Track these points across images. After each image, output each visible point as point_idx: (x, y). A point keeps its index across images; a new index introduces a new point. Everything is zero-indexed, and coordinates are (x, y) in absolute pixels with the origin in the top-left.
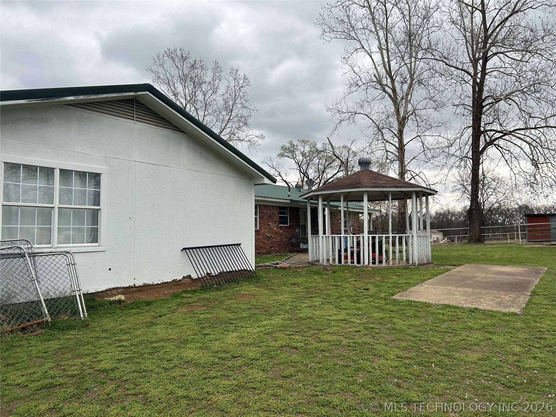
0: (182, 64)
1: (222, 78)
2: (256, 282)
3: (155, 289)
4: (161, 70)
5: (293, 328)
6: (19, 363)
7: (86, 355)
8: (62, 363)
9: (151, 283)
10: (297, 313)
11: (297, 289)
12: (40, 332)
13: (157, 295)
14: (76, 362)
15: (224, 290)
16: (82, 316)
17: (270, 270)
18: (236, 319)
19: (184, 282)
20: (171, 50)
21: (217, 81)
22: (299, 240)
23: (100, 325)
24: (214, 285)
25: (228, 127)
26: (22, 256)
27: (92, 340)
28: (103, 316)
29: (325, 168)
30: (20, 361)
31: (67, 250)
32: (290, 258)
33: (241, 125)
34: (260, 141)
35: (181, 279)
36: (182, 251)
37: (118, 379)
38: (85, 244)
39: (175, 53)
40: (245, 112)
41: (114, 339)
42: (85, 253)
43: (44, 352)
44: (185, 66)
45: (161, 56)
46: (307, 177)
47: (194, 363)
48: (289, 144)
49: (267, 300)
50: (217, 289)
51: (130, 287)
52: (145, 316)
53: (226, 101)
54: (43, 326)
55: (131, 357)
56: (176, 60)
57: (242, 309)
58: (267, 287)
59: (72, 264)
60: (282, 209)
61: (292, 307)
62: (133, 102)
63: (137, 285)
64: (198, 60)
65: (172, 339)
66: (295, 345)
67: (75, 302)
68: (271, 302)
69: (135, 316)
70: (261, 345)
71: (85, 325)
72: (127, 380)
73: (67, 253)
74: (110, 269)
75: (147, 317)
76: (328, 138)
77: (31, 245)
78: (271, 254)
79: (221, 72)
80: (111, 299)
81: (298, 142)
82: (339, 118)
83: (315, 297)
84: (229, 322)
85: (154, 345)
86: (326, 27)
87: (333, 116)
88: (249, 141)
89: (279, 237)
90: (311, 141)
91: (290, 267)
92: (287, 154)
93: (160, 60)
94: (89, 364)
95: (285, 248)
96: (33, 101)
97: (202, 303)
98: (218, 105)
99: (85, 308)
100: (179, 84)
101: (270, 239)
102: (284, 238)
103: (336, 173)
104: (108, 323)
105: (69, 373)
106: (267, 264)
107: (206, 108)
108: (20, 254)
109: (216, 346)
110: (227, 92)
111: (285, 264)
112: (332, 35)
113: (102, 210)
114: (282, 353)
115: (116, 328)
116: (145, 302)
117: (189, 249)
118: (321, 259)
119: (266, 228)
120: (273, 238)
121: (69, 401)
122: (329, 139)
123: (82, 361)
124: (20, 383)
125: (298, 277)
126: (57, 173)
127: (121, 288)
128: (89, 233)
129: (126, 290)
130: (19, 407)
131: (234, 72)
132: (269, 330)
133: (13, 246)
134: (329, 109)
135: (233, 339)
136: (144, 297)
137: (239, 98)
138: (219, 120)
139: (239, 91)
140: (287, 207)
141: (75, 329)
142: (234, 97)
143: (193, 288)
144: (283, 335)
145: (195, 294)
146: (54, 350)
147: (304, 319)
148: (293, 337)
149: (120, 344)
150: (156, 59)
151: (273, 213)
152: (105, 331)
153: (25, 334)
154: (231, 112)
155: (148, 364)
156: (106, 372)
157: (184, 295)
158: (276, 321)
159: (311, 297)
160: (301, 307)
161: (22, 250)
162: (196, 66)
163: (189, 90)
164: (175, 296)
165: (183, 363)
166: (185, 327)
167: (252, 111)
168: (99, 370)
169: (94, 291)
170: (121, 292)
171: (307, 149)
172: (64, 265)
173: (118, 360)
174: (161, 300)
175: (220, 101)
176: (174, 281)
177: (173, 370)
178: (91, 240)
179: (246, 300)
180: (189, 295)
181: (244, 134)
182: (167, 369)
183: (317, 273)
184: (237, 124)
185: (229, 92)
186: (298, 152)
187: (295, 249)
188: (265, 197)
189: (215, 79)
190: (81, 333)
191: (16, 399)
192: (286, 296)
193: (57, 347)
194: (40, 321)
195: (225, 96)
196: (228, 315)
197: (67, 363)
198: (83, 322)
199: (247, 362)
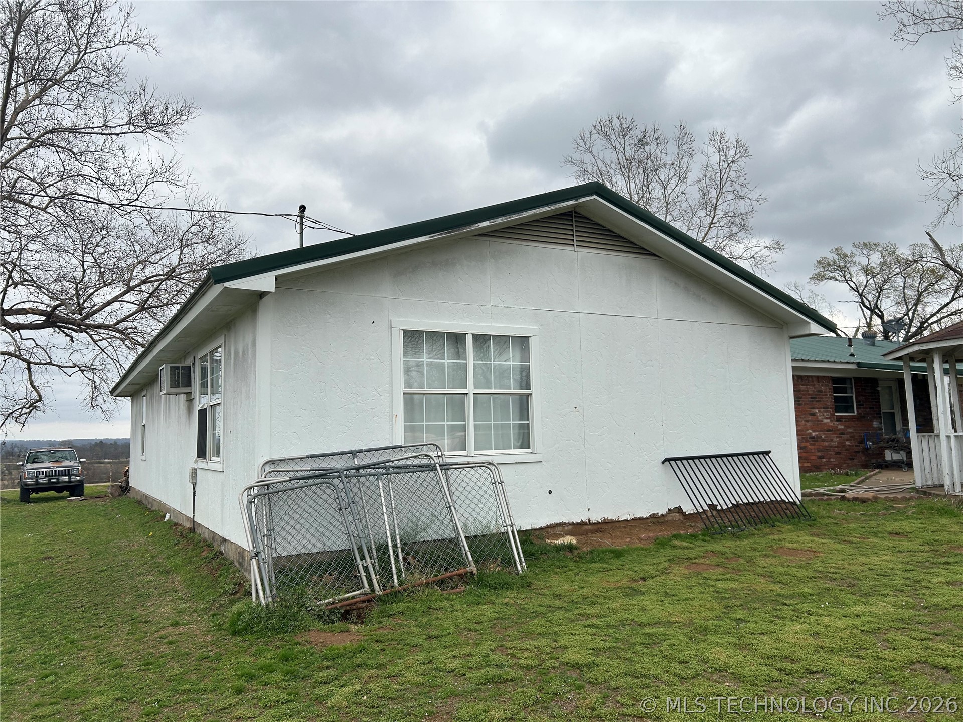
0: (622, 142)
1: (694, 153)
2: (810, 526)
3: (623, 530)
4: (588, 158)
5: (926, 626)
6: (445, 637)
7: (539, 634)
8: (508, 644)
9: (615, 518)
10: (923, 594)
11: (906, 544)
12: (463, 588)
13: (628, 540)
14: (527, 644)
15: (747, 537)
16: (519, 568)
17: (832, 502)
18: (791, 597)
19: (670, 518)
20: (604, 121)
21: (686, 159)
22: (882, 444)
23: (547, 585)
24: (727, 527)
25: (710, 237)
26: (432, 468)
27: (543, 609)
28: (549, 571)
29: (920, 295)
30: (445, 633)
31: (489, 459)
32: (866, 479)
33: (735, 229)
34: (774, 255)
35: (664, 513)
36: (663, 463)
37: (601, 683)
38: (512, 451)
39: (611, 125)
40: (742, 206)
41: (576, 612)
42: (514, 465)
43: (476, 623)
44: (627, 144)
45: (588, 135)
46: (878, 316)
47: (732, 674)
48: (834, 255)
49: (845, 562)
50: (735, 536)
51: (582, 524)
52: (617, 576)
53: (705, 191)
54: (466, 580)
55: (614, 647)
56: (613, 137)
57: (798, 577)
58: (836, 537)
59: (499, 483)
60: (839, 382)
61: (908, 582)
62: (571, 216)
63: (593, 521)
64: (649, 129)
65: (676, 622)
66: (943, 662)
67: (508, 544)
68: (858, 568)
69: (600, 575)
70: (862, 653)
71: (526, 584)
72: (618, 688)
73: (490, 464)
74: (550, 492)
75: (621, 578)
76: (928, 233)
77: (441, 451)
78: (821, 471)
79: (692, 141)
80: (557, 542)
81: (854, 250)
82: (955, 188)
83: (956, 562)
84: (778, 601)
85: (647, 630)
86: (904, 16)
87: (939, 186)
88: (753, 257)
89: (838, 437)
90: (883, 242)
91: (876, 499)
92: (831, 275)
93: (585, 142)
94: (548, 650)
95: (851, 459)
96: (436, 236)
97: (714, 560)
98: (689, 200)
99: (522, 555)
100: (619, 177)
101: (817, 441)
102: (847, 440)
103: (948, 304)
104: (559, 582)
105: (522, 661)
106: (822, 491)
107: (667, 209)
108: (428, 466)
109: (766, 644)
110: (706, 176)
111: (860, 492)
112: (921, 28)
113: (534, 394)
114: (915, 676)
115: (575, 593)
116: (612, 552)
117: (675, 459)
118: (947, 482)
119: (807, 421)
120: (824, 440)
121: (532, 711)
122: (930, 235)
123: (535, 643)
124: (453, 668)
125: (901, 520)
126: (470, 340)
127: (570, 524)
128: (516, 431)
129: (577, 528)
130: (462, 709)
131: (718, 138)
132: (873, 625)
133: (420, 453)
134: (926, 175)
135: (798, 636)
136: (607, 542)
137: (728, 183)
138: (692, 228)
139: (728, 170)
140: (850, 379)
141: (513, 589)
142: (719, 183)
143: (689, 531)
144: (908, 639)
145: (696, 543)
146: (490, 621)
147: (946, 609)
148: (931, 644)
149: (589, 622)
150: (579, 141)
151: (821, 391)
152: (559, 596)
153: (443, 590)
154: (715, 209)
155: (646, 664)
156: (578, 669)
157: (677, 542)
158: (882, 607)
159: (948, 563)
160: (930, 582)
161: (431, 460)
162: (648, 140)
163: (636, 184)
164: (661, 544)
165: (710, 670)
166: (696, 603)
167: (754, 202)
168: (568, 663)
169: (529, 528)
170: (569, 531)
171: (876, 259)
172: (487, 484)
173: (593, 649)
174: (637, 549)
175: (694, 194)
176: (653, 516)
177: (696, 682)
178: (519, 444)
179: (801, 560)
180: (685, 544)
181: (742, 246)
182: (682, 678)
183: (944, 512)
184: (727, 229)
185: (709, 175)
186: (855, 268)
187: (874, 461)
188: (803, 360)
189: (681, 157)
190: (523, 596)
191: (453, 694)
192: (886, 558)
193: (493, 616)
194: (462, 571)
195: (703, 184)
196: (772, 587)
197: (514, 644)
198: (522, 577)
199: (841, 685)
